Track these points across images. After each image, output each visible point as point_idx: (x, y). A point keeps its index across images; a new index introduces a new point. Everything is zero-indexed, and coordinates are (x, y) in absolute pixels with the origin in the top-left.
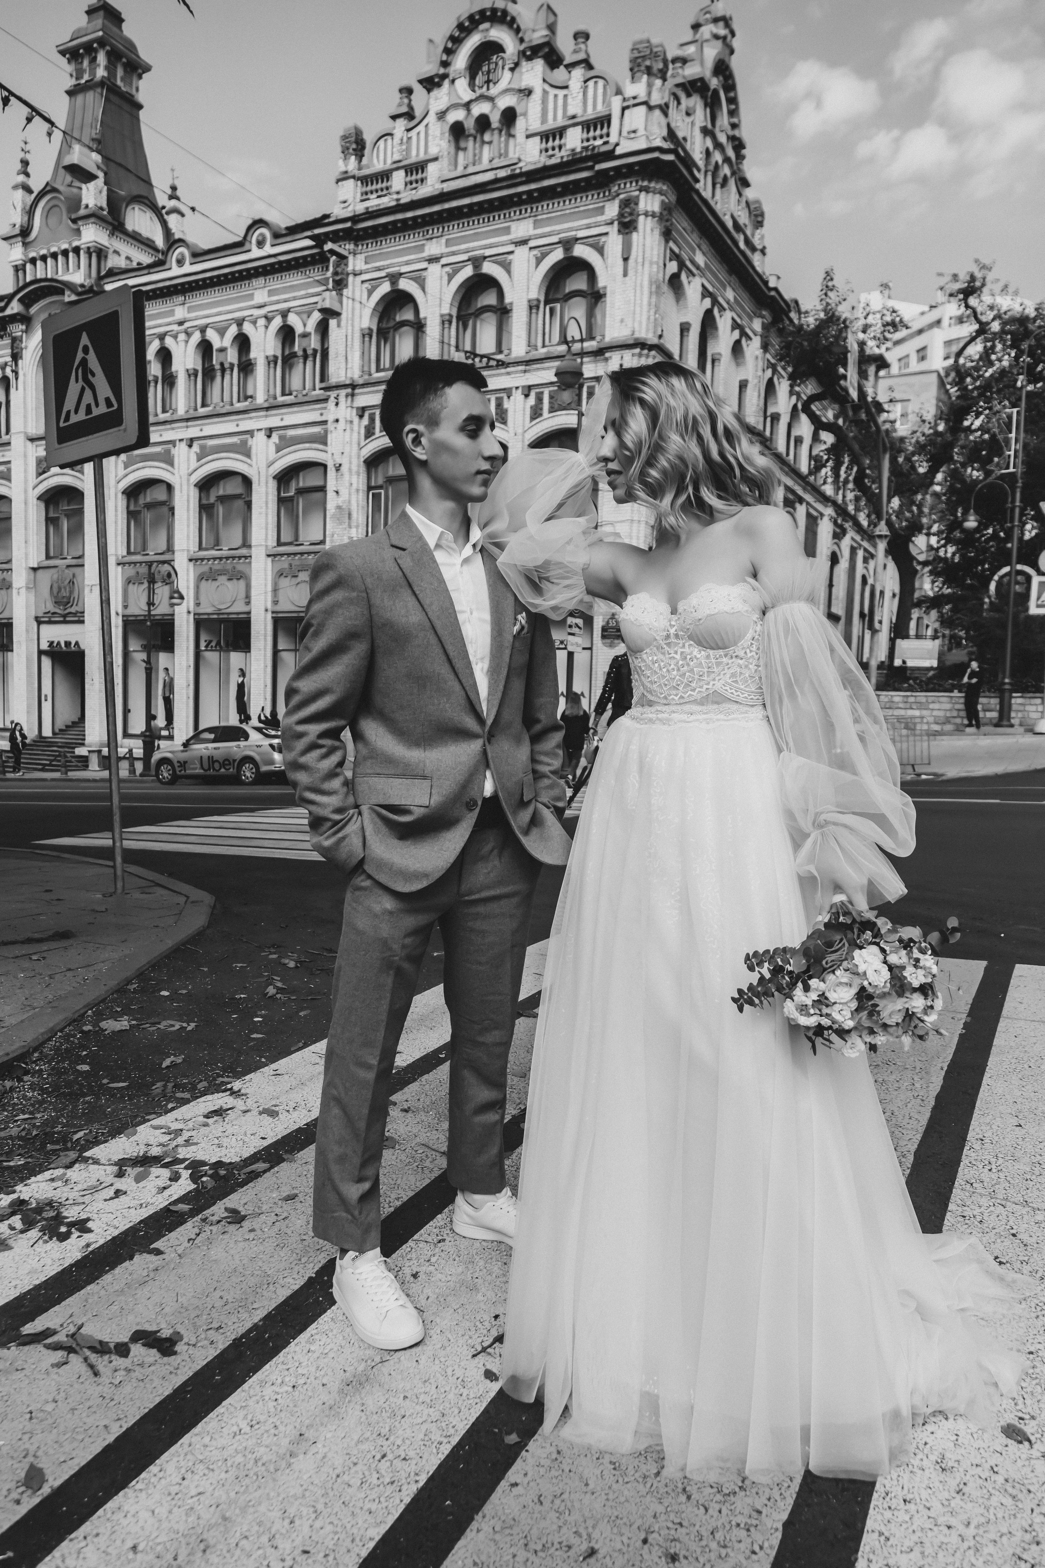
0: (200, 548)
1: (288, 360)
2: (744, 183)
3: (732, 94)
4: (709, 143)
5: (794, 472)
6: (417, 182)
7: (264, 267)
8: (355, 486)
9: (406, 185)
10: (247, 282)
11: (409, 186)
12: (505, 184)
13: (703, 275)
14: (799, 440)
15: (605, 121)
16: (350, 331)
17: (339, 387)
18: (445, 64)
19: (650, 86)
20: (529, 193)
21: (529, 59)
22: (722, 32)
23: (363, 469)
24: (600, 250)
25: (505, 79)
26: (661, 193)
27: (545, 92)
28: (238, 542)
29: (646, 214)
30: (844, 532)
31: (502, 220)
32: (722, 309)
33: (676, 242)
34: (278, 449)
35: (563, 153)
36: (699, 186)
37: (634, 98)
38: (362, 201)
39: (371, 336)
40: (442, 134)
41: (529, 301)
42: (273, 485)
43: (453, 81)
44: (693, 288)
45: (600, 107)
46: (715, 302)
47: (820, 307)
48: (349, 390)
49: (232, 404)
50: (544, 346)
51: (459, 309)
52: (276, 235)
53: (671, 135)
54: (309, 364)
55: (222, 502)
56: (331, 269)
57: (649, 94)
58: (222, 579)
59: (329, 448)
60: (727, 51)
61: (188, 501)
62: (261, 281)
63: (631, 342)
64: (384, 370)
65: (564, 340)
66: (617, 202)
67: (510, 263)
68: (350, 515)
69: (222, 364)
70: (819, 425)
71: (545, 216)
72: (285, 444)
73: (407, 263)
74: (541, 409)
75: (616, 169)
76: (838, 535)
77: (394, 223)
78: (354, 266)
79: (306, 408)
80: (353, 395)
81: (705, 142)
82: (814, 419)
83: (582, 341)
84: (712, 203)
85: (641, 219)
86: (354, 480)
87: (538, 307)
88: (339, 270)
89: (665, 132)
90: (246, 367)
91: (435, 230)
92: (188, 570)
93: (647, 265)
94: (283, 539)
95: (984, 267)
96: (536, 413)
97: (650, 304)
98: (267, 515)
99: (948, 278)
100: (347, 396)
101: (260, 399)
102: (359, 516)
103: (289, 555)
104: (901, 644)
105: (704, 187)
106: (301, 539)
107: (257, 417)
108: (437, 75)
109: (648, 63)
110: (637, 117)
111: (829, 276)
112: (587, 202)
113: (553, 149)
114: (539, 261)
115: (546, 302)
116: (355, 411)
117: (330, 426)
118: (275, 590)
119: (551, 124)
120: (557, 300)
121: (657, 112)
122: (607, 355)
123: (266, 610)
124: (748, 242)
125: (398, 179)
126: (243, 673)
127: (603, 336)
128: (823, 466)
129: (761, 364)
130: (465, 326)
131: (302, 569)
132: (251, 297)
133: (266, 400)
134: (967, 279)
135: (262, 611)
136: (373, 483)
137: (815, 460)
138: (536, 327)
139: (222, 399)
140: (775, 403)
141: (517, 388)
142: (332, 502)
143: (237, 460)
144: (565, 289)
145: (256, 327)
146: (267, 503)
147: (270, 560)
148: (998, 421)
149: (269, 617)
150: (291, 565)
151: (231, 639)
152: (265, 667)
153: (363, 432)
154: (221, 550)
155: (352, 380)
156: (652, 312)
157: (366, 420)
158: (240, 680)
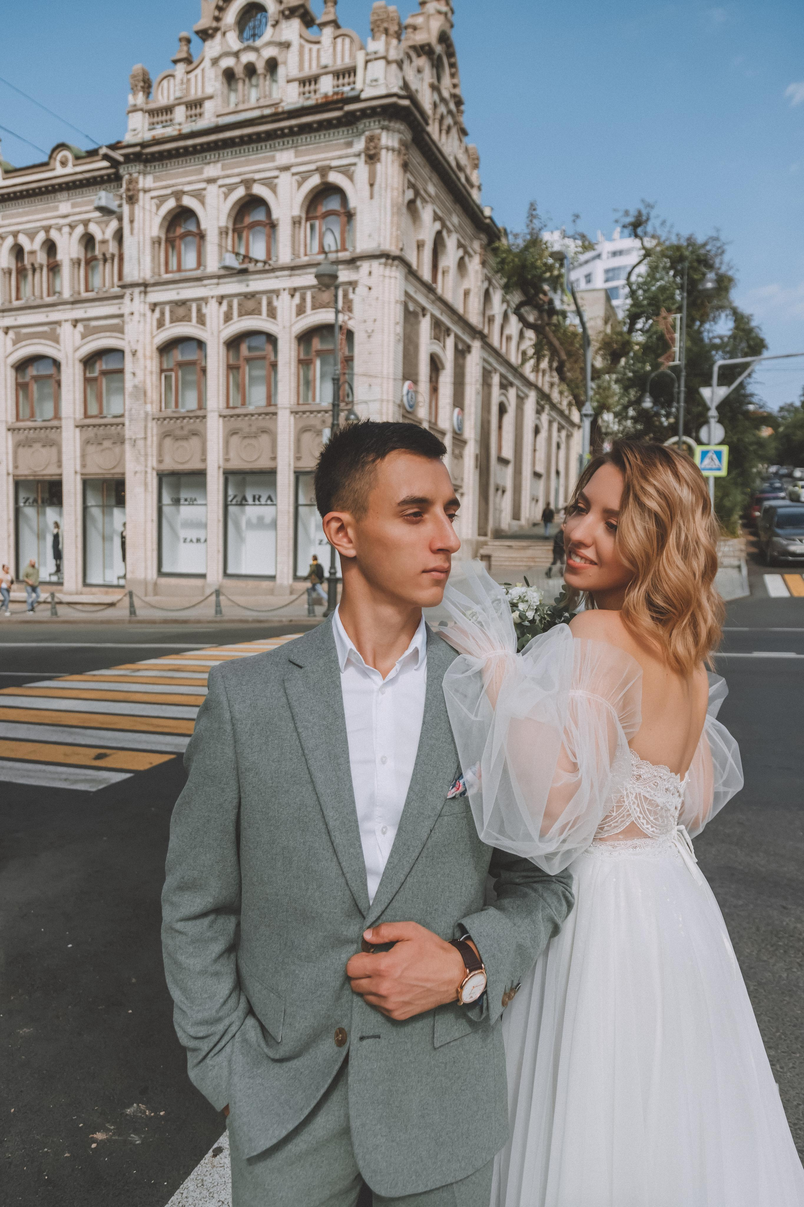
0: (18, 419)
1: (90, 262)
2: (463, 132)
3: (453, 60)
4: (436, 97)
5: (507, 363)
6: (196, 116)
7: (67, 183)
8: (149, 368)
9: (187, 117)
10: (52, 195)
11: (189, 119)
12: (269, 119)
13: (433, 203)
14: (509, 338)
15: (351, 71)
16: (141, 238)
17: (133, 285)
18: (217, 19)
19: (387, 44)
20: (291, 128)
21: (287, 18)
22: (444, 9)
23: (156, 355)
24: (351, 177)
25: (268, 34)
26: (399, 132)
27: (302, 47)
28: (50, 415)
29: (388, 149)
30: (543, 408)
31: (268, 149)
32: (449, 231)
33: (412, 174)
34: (83, 337)
35: (318, 96)
36: (429, 129)
37: (375, 53)
38: (150, 130)
39: (160, 244)
40: (216, 76)
41: (293, 218)
42: (79, 368)
43: (224, 34)
44: (427, 213)
45: (347, 60)
46: (444, 225)
47: (526, 231)
48: (142, 288)
49: (42, 298)
50: (306, 255)
51: (235, 223)
52: (77, 158)
53: (406, 86)
54: (108, 265)
55: (36, 381)
56: (124, 186)
57: (387, 50)
58: (37, 446)
59: (126, 337)
60: (448, 25)
61: (6, 380)
62: (65, 194)
63: (378, 253)
64: (172, 272)
65: (322, 251)
66: (363, 139)
67: (276, 185)
68: (145, 393)
69: (33, 265)
70: (526, 325)
71: (304, 148)
72: (89, 332)
73: (190, 183)
74: (305, 307)
75: (363, 111)
76: (539, 411)
77: (177, 149)
78: (144, 184)
79: (105, 303)
80: (145, 293)
81: (432, 96)
82: (522, 319)
83: (337, 251)
84: (440, 145)
85: (383, 152)
86: (148, 363)
87: (300, 223)
88: (131, 187)
89: (401, 83)
90: (54, 268)
91: (211, 156)
92: (7, 439)
93: (389, 190)
94: (90, 413)
95: (650, 206)
96: (301, 310)
97: (392, 222)
98: (74, 392)
99: (621, 213)
100: (140, 293)
101: (67, 294)
102: (153, 394)
103: (94, 426)
105: (433, 129)
106: (105, 412)
107: (64, 310)
108: (210, 28)
109: (385, 25)
110: (378, 68)
111: (533, 207)
112: (339, 136)
113: (310, 92)
114: (300, 185)
115: (307, 219)
116: (147, 307)
117: (127, 318)
118: (83, 456)
119: (307, 72)
120: (316, 218)
121: (394, 66)
122: (358, 263)
123: (76, 473)
124: (467, 179)
125: (180, 113)
126: (57, 525)
127: (354, 247)
128: (531, 358)
129: (480, 277)
130: (240, 238)
131: (107, 438)
132: (56, 208)
133: (72, 296)
134: (636, 213)
135: (73, 472)
136: (165, 367)
137: (524, 353)
138: (299, 239)
139: (34, 294)
140: (491, 308)
141: (284, 290)
142: (129, 382)
143: (48, 345)
144: (322, 209)
145: (61, 234)
146: (74, 382)
147: (78, 430)
148: (666, 324)
149: (79, 478)
150: (96, 435)
151: (47, 496)
152: (76, 520)
153: (155, 323)
154: (35, 421)
155: (144, 279)
156: (394, 229)
157: (157, 314)
158: (55, 531)
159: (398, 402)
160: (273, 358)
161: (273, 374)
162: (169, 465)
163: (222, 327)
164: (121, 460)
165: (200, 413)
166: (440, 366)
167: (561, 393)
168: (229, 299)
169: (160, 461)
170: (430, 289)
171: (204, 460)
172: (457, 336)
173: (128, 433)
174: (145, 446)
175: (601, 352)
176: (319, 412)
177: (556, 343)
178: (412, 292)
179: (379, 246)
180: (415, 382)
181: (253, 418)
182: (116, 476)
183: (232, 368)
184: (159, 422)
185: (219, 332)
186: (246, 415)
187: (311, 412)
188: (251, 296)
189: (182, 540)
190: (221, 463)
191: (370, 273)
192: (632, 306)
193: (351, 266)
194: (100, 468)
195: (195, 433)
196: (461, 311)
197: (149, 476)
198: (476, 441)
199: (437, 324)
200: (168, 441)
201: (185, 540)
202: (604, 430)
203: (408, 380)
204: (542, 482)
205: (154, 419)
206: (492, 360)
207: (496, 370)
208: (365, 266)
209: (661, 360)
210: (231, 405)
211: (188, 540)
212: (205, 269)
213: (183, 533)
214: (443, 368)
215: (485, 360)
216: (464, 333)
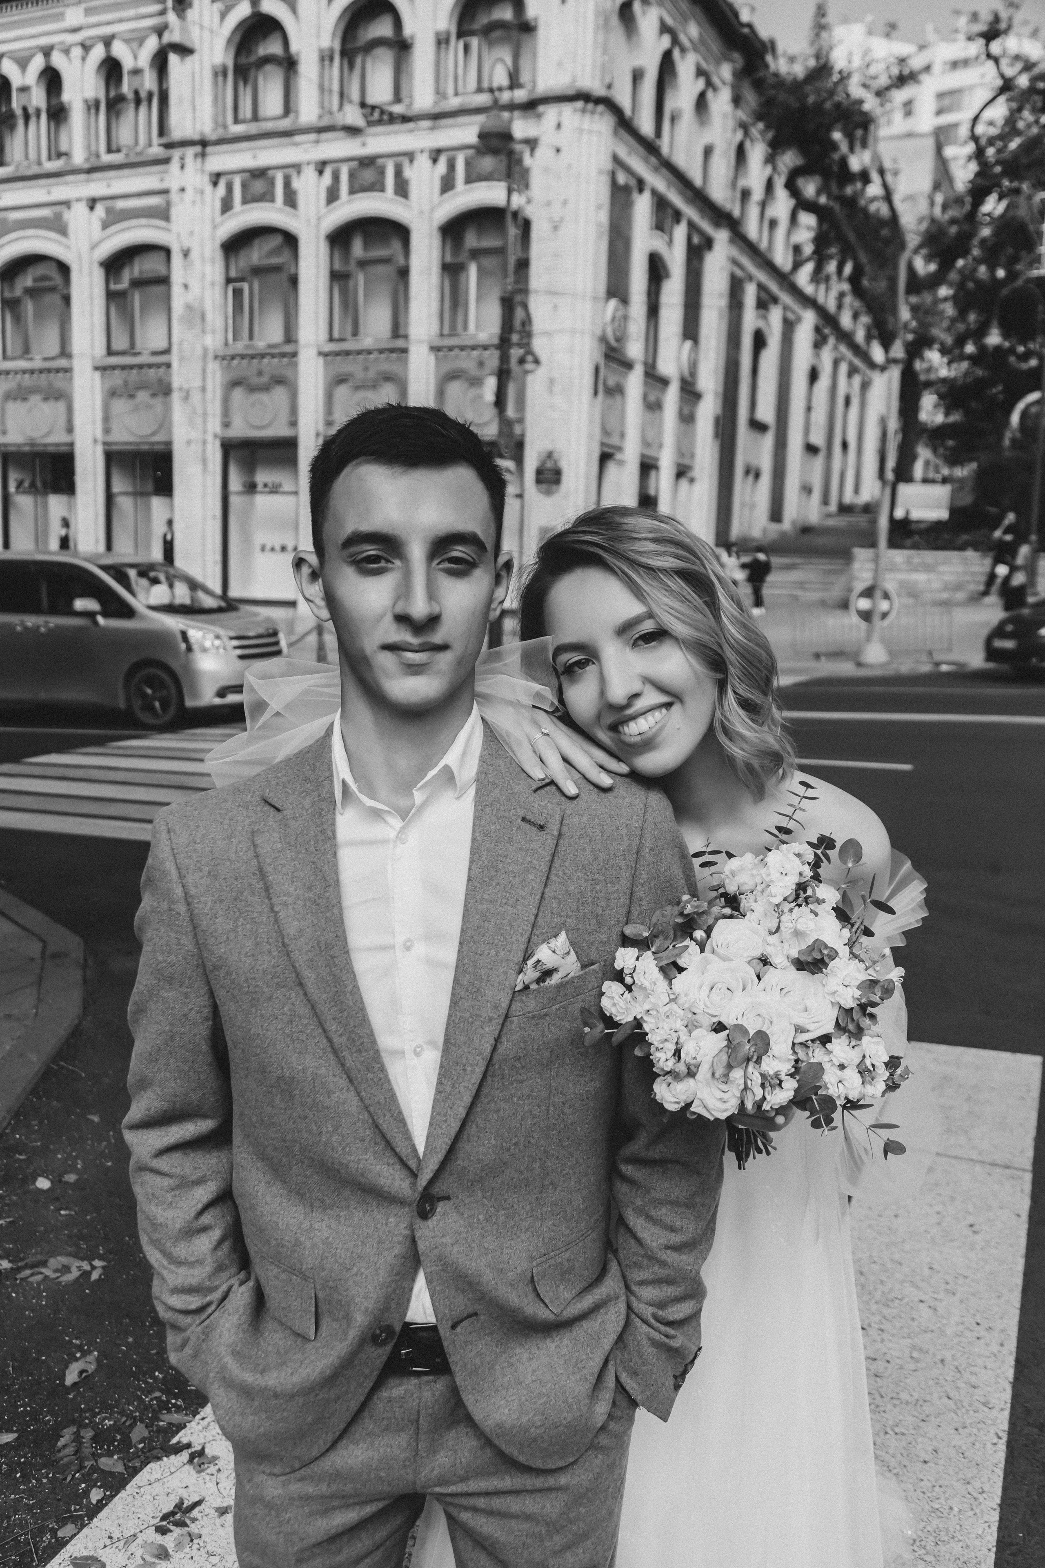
1: (114, 105)
5: (769, 266)
8: (209, 278)
14: (773, 224)
16: (198, 71)
17: (185, 143)
23: (219, 255)
28: (55, 350)
30: (825, 340)
32: (683, 50)
34: (105, 226)
39: (225, 76)
41: (437, 34)
42: (98, 275)
44: (649, 23)
46: (675, 41)
47: (809, 51)
48: (198, 149)
49: (39, 163)
50: (456, 94)
51: (344, 42)
54: (143, 109)
55: (31, 296)
58: (35, 399)
59: (173, 226)
63: (571, 92)
64: (244, 121)
68: (203, 318)
69: (25, 109)
70: (802, 204)
72: (113, 218)
74: (454, 179)
76: (818, 345)
79: (140, 170)
80: (203, 155)
82: (796, 195)
83: (510, 88)
86: (208, 269)
87: (447, 42)
90: (58, 114)
94: (115, 347)
96: (447, 184)
97: (595, 42)
98: (92, 315)
99: (967, 17)
100: (196, 156)
101: (79, 158)
102: (215, 318)
103: (123, 368)
104: (904, 489)
106: (139, 346)
107: (75, 182)
111: (821, 11)
115: (460, 35)
116: (207, 179)
117: (174, 196)
118: (106, 418)
120: (472, 33)
122: (541, 108)
123: (95, 441)
126: (66, 523)
127: (534, 82)
128: (808, 260)
129: (731, 124)
130: (351, 66)
131: (142, 387)
132: (60, 17)
133: (87, 160)
134: (990, 18)
135: (90, 441)
136: (233, 274)
137: (797, 249)
138: (446, 69)
139: (27, 157)
140: (746, 174)
141: (422, 151)
142: (179, 299)
143: (50, 239)
144: (483, 20)
145: (70, 59)
146: (91, 298)
147: (97, 375)
148: (1030, 208)
149: (100, 450)
150: (126, 382)
151: (49, 478)
152: (96, 515)
153: (218, 205)
154: (31, 359)
155: (202, 134)
156: (599, 52)
157: (221, 190)
158: (63, 532)
159: (599, 332)
160: (401, 262)
161: (401, 288)
162: (239, 430)
163: (323, 210)
164: (165, 423)
165: (288, 349)
166: (663, 273)
167: (855, 316)
168: (335, 165)
169: (226, 425)
170: (650, 148)
171: (294, 424)
172: (691, 225)
173: (177, 381)
174: (204, 401)
175: (924, 251)
176: (474, 348)
177: (852, 237)
178: (623, 153)
179: (574, 81)
180: (625, 301)
181: (371, 356)
182: (156, 447)
183: (338, 277)
184: (225, 362)
185: (319, 219)
186: (359, 352)
187: (462, 348)
188: (367, 162)
189: (258, 549)
190: (321, 428)
191: (559, 126)
192: (978, 175)
193: (530, 112)
194: (131, 433)
195: (279, 381)
196: (698, 181)
197: (209, 447)
198: (716, 394)
199: (661, 204)
200: (238, 394)
201: (263, 549)
202: (922, 377)
203: (615, 296)
204: (818, 462)
205: (216, 357)
206: (745, 261)
207: (750, 278)
208: (551, 113)
209: (1019, 267)
210: (336, 335)
211: (268, 547)
212: (297, 117)
213: (260, 537)
214: (667, 275)
215: (735, 262)
216: (703, 218)
